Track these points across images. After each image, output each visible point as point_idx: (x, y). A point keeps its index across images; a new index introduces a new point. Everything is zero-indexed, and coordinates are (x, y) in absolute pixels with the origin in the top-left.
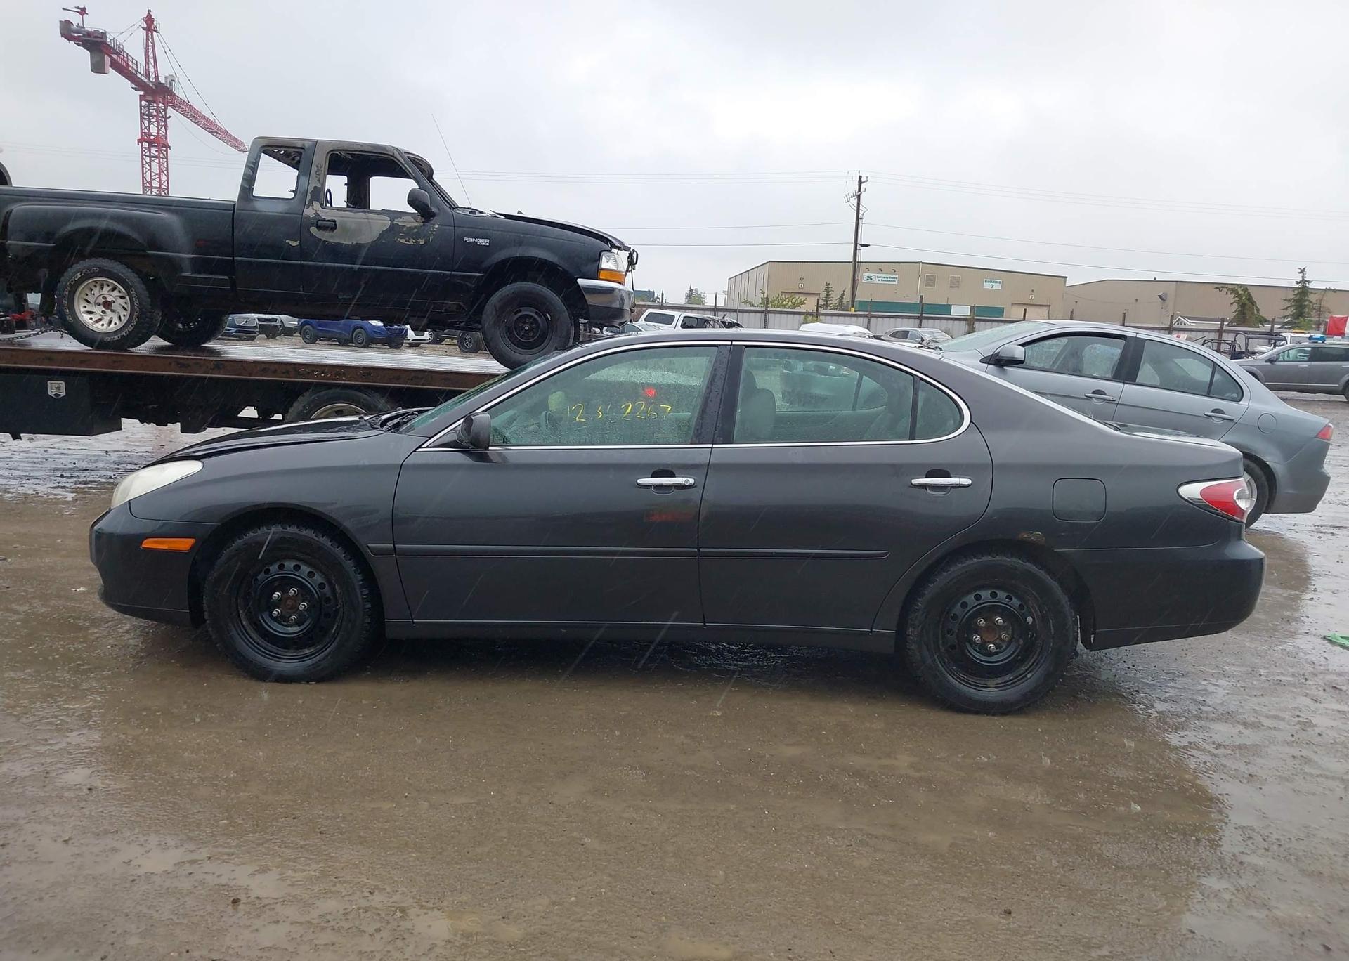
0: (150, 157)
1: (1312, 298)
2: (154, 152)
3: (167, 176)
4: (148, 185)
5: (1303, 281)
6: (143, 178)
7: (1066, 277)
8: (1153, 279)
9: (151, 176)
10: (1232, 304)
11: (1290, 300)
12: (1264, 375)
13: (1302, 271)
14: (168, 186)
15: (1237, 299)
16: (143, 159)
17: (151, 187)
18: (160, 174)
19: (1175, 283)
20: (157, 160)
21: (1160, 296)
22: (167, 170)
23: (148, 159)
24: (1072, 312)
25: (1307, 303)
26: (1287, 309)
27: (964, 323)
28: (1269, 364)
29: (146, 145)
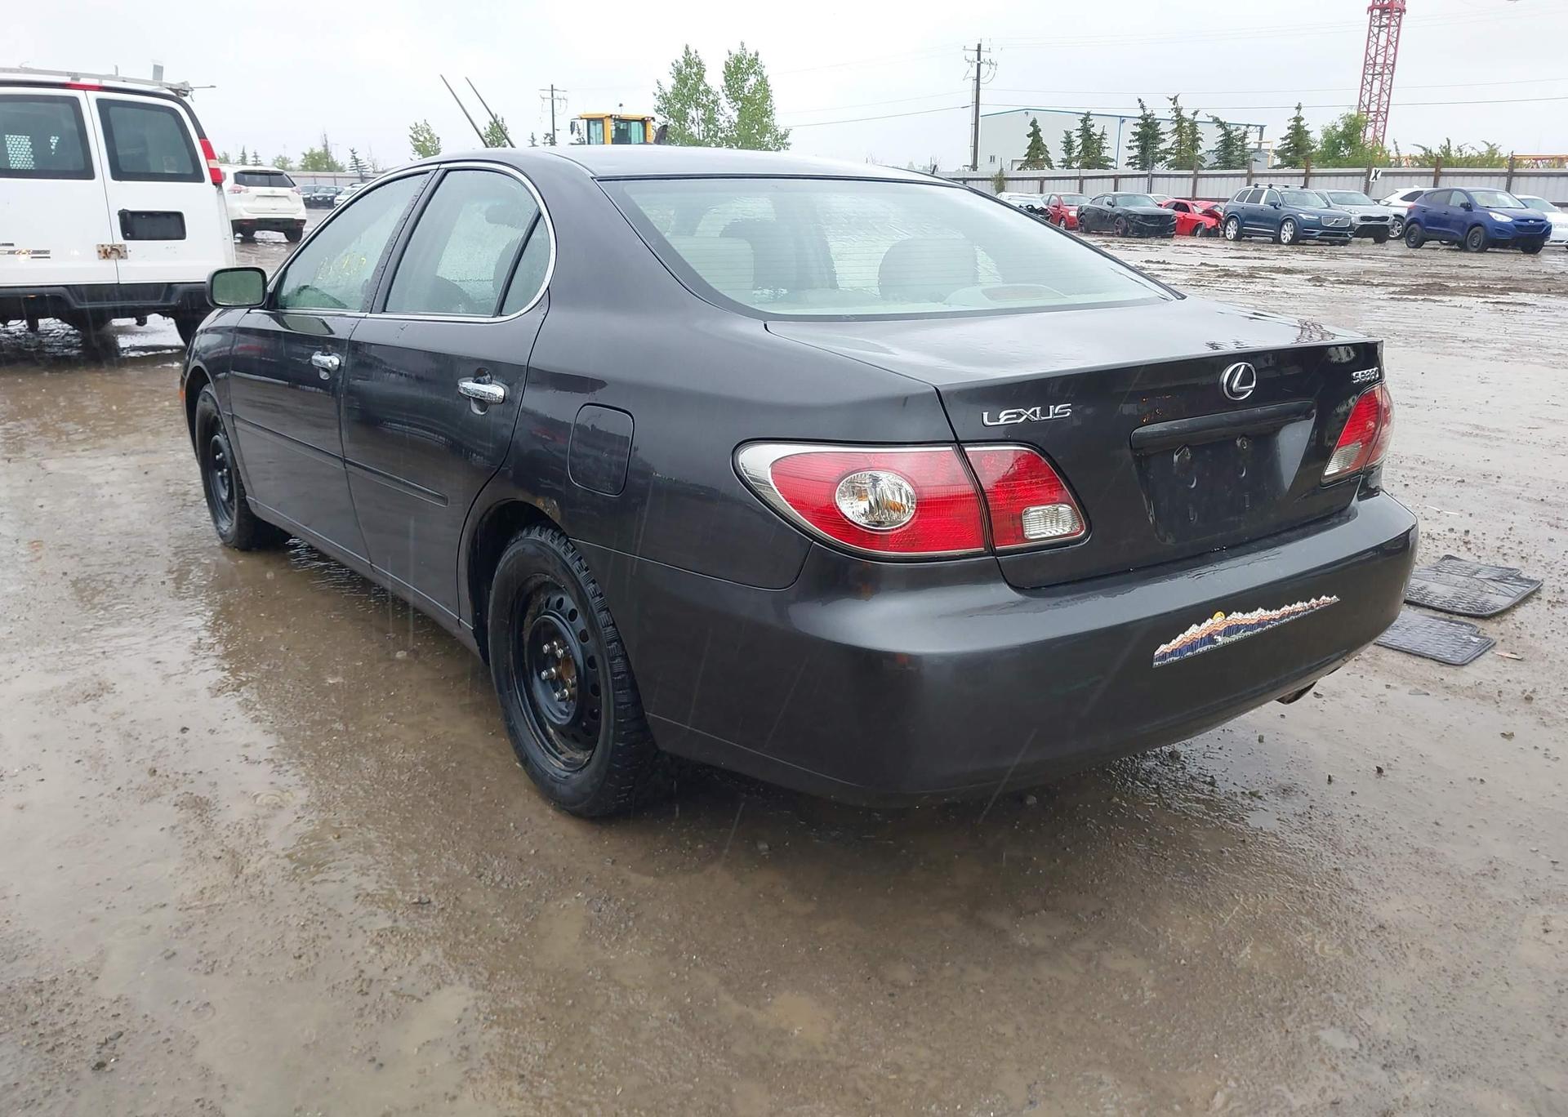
0: (1380, 27)
2: (1385, 21)
3: (1396, 48)
4: (1371, 62)
6: (1367, 53)
9: (1377, 51)
14: (1394, 62)
16: (1370, 30)
17: (1375, 64)
18: (1387, 47)
20: (1386, 30)
22: (1397, 41)
23: (1376, 30)
29: (1377, 12)
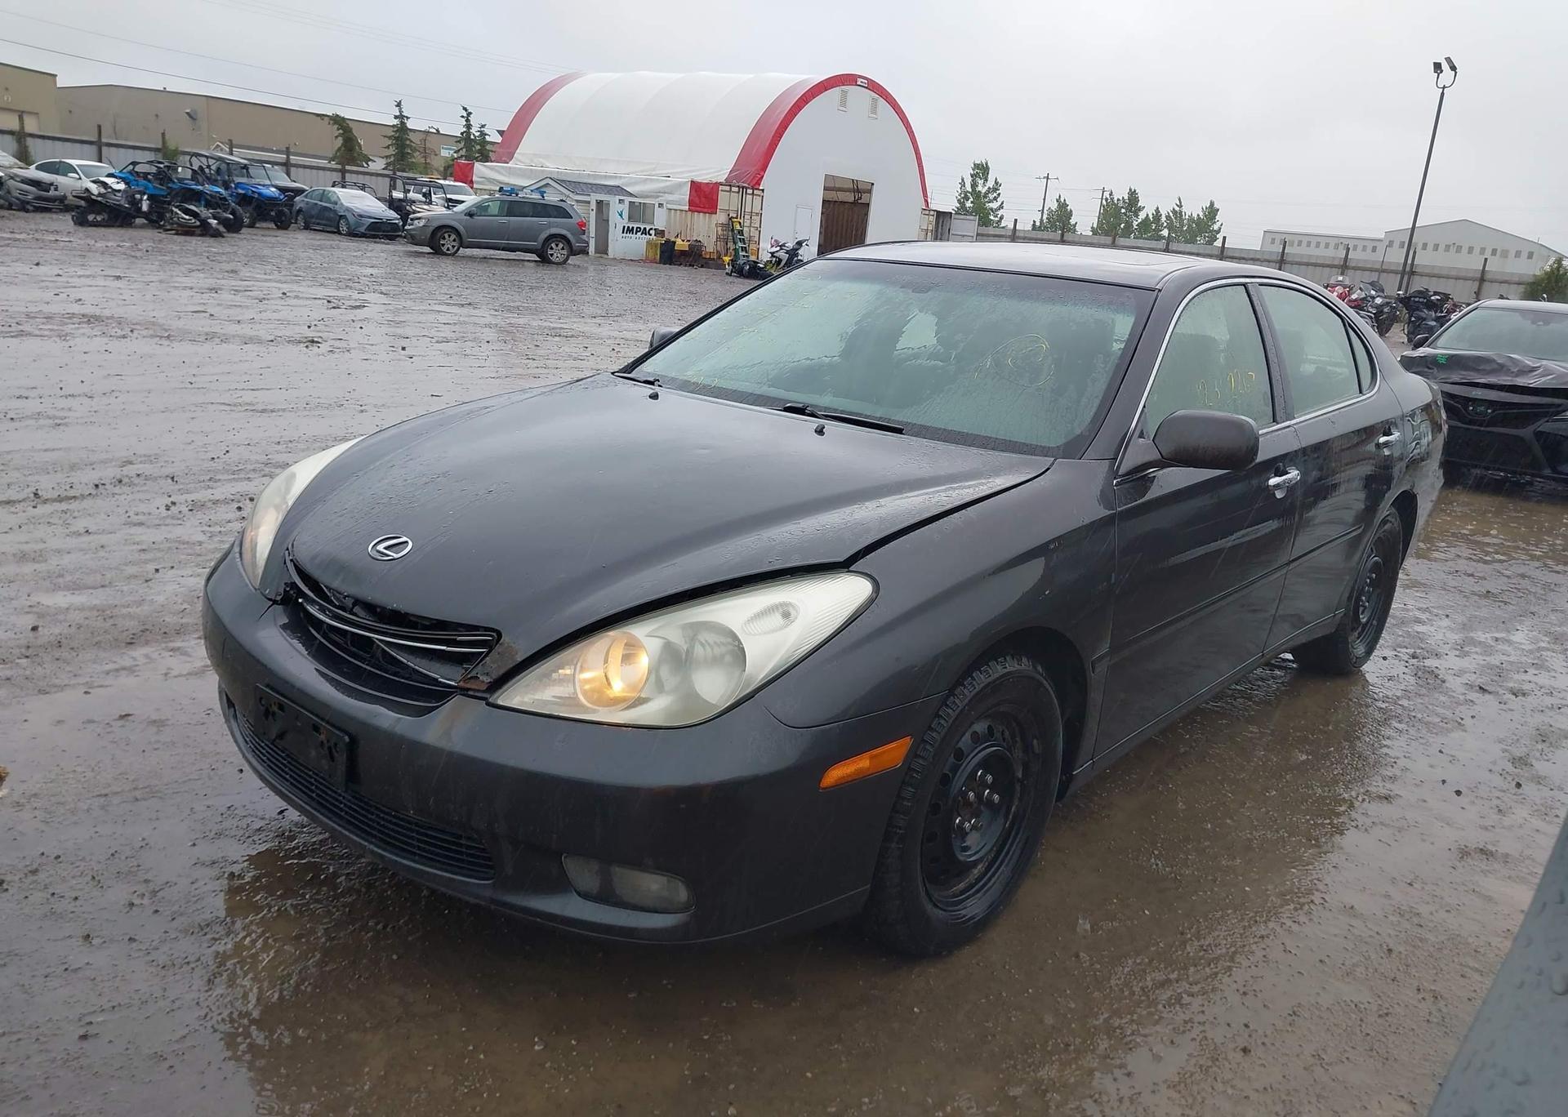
1: (411, 136)
5: (401, 117)
7: (56, 75)
8: (162, 89)
10: (336, 137)
11: (390, 138)
12: (466, 231)
13: (399, 105)
15: (341, 131)
19: (204, 98)
21: (187, 113)
24: (163, 134)
25: (408, 142)
26: (388, 147)
27: (8, 138)
28: (468, 218)
